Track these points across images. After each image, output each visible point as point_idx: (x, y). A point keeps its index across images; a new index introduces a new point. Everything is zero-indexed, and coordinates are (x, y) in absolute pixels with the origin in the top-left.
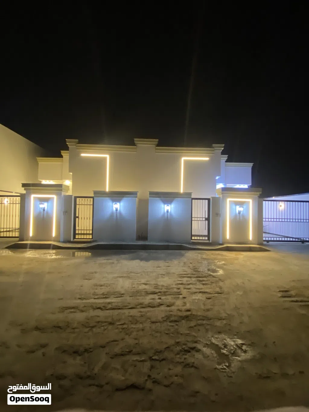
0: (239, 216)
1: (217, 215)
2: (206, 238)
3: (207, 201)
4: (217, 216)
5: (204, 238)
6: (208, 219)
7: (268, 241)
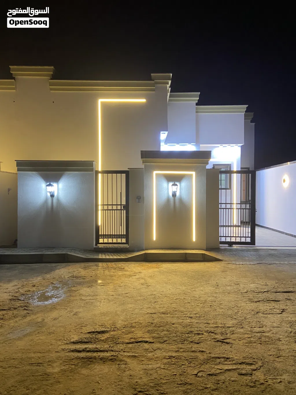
0: (174, 200)
1: (140, 198)
2: (124, 240)
3: (124, 175)
4: (139, 202)
5: (119, 240)
6: (126, 207)
7: (231, 244)
